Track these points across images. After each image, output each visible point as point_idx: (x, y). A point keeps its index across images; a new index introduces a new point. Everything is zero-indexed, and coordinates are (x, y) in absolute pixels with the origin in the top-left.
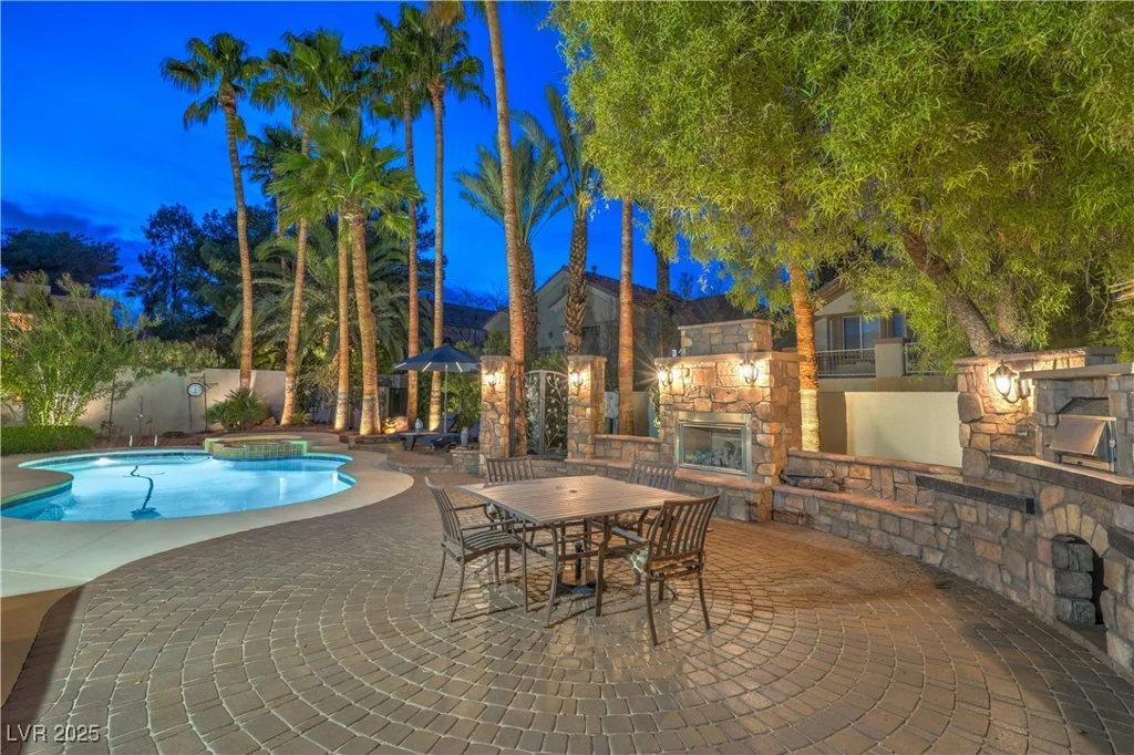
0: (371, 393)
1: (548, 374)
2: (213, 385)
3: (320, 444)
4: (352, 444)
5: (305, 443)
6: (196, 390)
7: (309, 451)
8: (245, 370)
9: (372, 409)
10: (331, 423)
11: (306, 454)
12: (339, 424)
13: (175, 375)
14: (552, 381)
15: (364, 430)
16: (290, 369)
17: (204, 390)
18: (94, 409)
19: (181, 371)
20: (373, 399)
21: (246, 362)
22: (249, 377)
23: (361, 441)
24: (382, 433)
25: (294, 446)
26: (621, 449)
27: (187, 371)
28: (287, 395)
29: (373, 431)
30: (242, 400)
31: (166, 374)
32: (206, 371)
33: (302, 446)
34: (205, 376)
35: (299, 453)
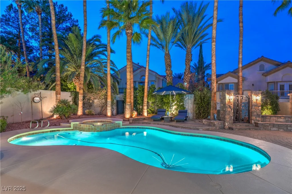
1: (241, 96)
11: (122, 127)
14: (242, 99)
17: (41, 100)
26: (270, 119)
34: (41, 93)
35: (119, 126)
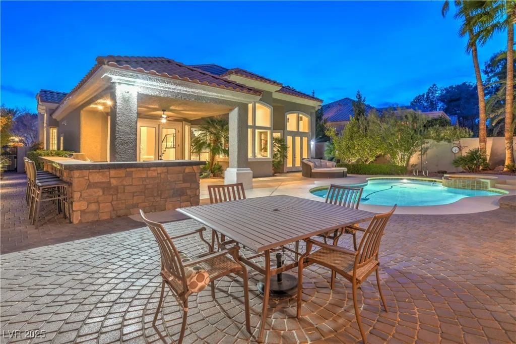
2: (465, 147)
5: (488, 181)
6: (456, 150)
7: (493, 186)
8: (482, 138)
11: (490, 189)
13: (446, 143)
16: (507, 135)
17: (460, 150)
18: (414, 159)
19: (449, 141)
21: (482, 132)
22: (485, 141)
25: (483, 182)
27: (452, 140)
28: (507, 152)
31: (442, 142)
32: (462, 140)
33: (487, 183)
34: (461, 142)
35: (486, 187)
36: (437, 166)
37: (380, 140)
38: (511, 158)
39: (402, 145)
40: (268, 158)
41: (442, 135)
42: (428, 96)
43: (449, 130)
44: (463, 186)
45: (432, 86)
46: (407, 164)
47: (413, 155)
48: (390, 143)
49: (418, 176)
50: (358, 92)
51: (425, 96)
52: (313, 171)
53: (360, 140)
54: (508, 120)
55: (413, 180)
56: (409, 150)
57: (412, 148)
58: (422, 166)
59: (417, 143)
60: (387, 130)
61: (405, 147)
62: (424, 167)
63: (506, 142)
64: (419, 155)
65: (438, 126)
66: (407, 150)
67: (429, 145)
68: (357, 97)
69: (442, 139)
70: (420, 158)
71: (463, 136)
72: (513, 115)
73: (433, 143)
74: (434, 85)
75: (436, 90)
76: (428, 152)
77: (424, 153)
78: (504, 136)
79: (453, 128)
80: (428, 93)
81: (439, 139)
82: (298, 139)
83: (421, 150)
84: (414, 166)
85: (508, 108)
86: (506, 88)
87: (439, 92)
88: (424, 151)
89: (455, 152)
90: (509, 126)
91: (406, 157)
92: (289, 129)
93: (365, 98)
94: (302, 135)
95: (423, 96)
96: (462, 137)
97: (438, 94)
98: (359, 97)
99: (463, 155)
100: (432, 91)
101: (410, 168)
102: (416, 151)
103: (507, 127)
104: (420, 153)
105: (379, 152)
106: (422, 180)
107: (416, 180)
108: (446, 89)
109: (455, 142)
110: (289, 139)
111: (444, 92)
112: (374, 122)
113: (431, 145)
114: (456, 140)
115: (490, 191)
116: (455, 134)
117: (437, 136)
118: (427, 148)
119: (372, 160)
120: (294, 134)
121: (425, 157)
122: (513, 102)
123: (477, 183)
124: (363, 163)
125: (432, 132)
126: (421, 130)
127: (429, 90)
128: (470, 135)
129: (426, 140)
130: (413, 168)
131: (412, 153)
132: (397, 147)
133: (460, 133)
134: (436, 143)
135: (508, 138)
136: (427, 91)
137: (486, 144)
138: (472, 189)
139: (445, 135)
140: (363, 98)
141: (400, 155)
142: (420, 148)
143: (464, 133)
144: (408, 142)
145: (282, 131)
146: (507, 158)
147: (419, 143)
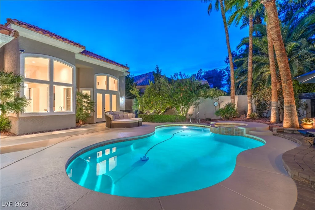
0: (290, 102)
2: (222, 102)
3: (255, 130)
4: (275, 132)
5: (244, 129)
6: (216, 104)
7: (248, 133)
8: (232, 96)
9: (291, 112)
10: (269, 118)
12: (273, 119)
13: (210, 99)
15: (286, 125)
16: (249, 93)
17: (219, 104)
18: (191, 111)
19: (212, 98)
20: (291, 106)
21: (232, 92)
22: (234, 98)
23: (282, 132)
24: (301, 127)
25: (240, 129)
27: (214, 97)
28: (248, 105)
29: (293, 126)
30: (229, 107)
31: (208, 99)
32: (220, 97)
34: (219, 99)
35: (243, 134)
36: (205, 115)
37: (168, 97)
38: (251, 109)
39: (183, 101)
40: (71, 112)
41: (208, 94)
42: (198, 75)
43: (212, 90)
44: (226, 133)
45: (200, 70)
46: (186, 114)
47: (190, 108)
48: (175, 99)
49: (193, 123)
50: (157, 66)
51: (197, 75)
52: (113, 122)
53: (154, 97)
54: (249, 84)
55: (190, 126)
56: (188, 105)
57: (189, 103)
58: (196, 115)
59: (193, 99)
60: (173, 90)
61: (185, 102)
62: (197, 116)
63: (248, 98)
64: (194, 107)
65: (205, 88)
66: (186, 104)
67: (199, 101)
68: (156, 69)
69: (208, 96)
70: (194, 110)
71: (221, 94)
72: (252, 80)
73: (202, 99)
74: (201, 69)
75: (202, 72)
76: (199, 105)
77: (197, 106)
78: (246, 94)
79: (214, 89)
80: (198, 73)
81: (206, 97)
82: (107, 96)
83: (195, 104)
84: (191, 115)
85: (249, 75)
86: (248, 61)
87: (203, 73)
88: (197, 105)
89: (215, 105)
90: (250, 87)
91: (186, 109)
92: (98, 87)
93: (161, 70)
94: (112, 93)
95: (195, 75)
96: (220, 96)
97: (203, 74)
98: (158, 70)
99: (221, 107)
100: (200, 72)
101: (188, 117)
102: (192, 105)
103: (249, 88)
104: (194, 106)
105: (168, 106)
106: (196, 126)
107: (192, 126)
108: (206, 72)
109: (216, 99)
110: (99, 96)
111: (205, 73)
112: (164, 84)
113: (201, 101)
114: (216, 98)
115: (245, 136)
116: (215, 93)
117: (205, 94)
118: (199, 103)
119: (163, 111)
120: (103, 92)
121: (197, 109)
122: (252, 71)
123: (236, 130)
124: (157, 114)
125: (202, 92)
126: (195, 91)
127: (199, 72)
128: (224, 94)
129: (198, 98)
130: (190, 117)
131: (189, 106)
132: (180, 102)
133: (219, 93)
134: (204, 99)
135: (249, 96)
136: (197, 72)
137: (234, 100)
138: (232, 135)
139: (209, 94)
140: (160, 70)
141: (182, 108)
142: (194, 103)
143: (221, 93)
144: (187, 98)
145: (92, 89)
146: (248, 109)
147: (194, 100)
